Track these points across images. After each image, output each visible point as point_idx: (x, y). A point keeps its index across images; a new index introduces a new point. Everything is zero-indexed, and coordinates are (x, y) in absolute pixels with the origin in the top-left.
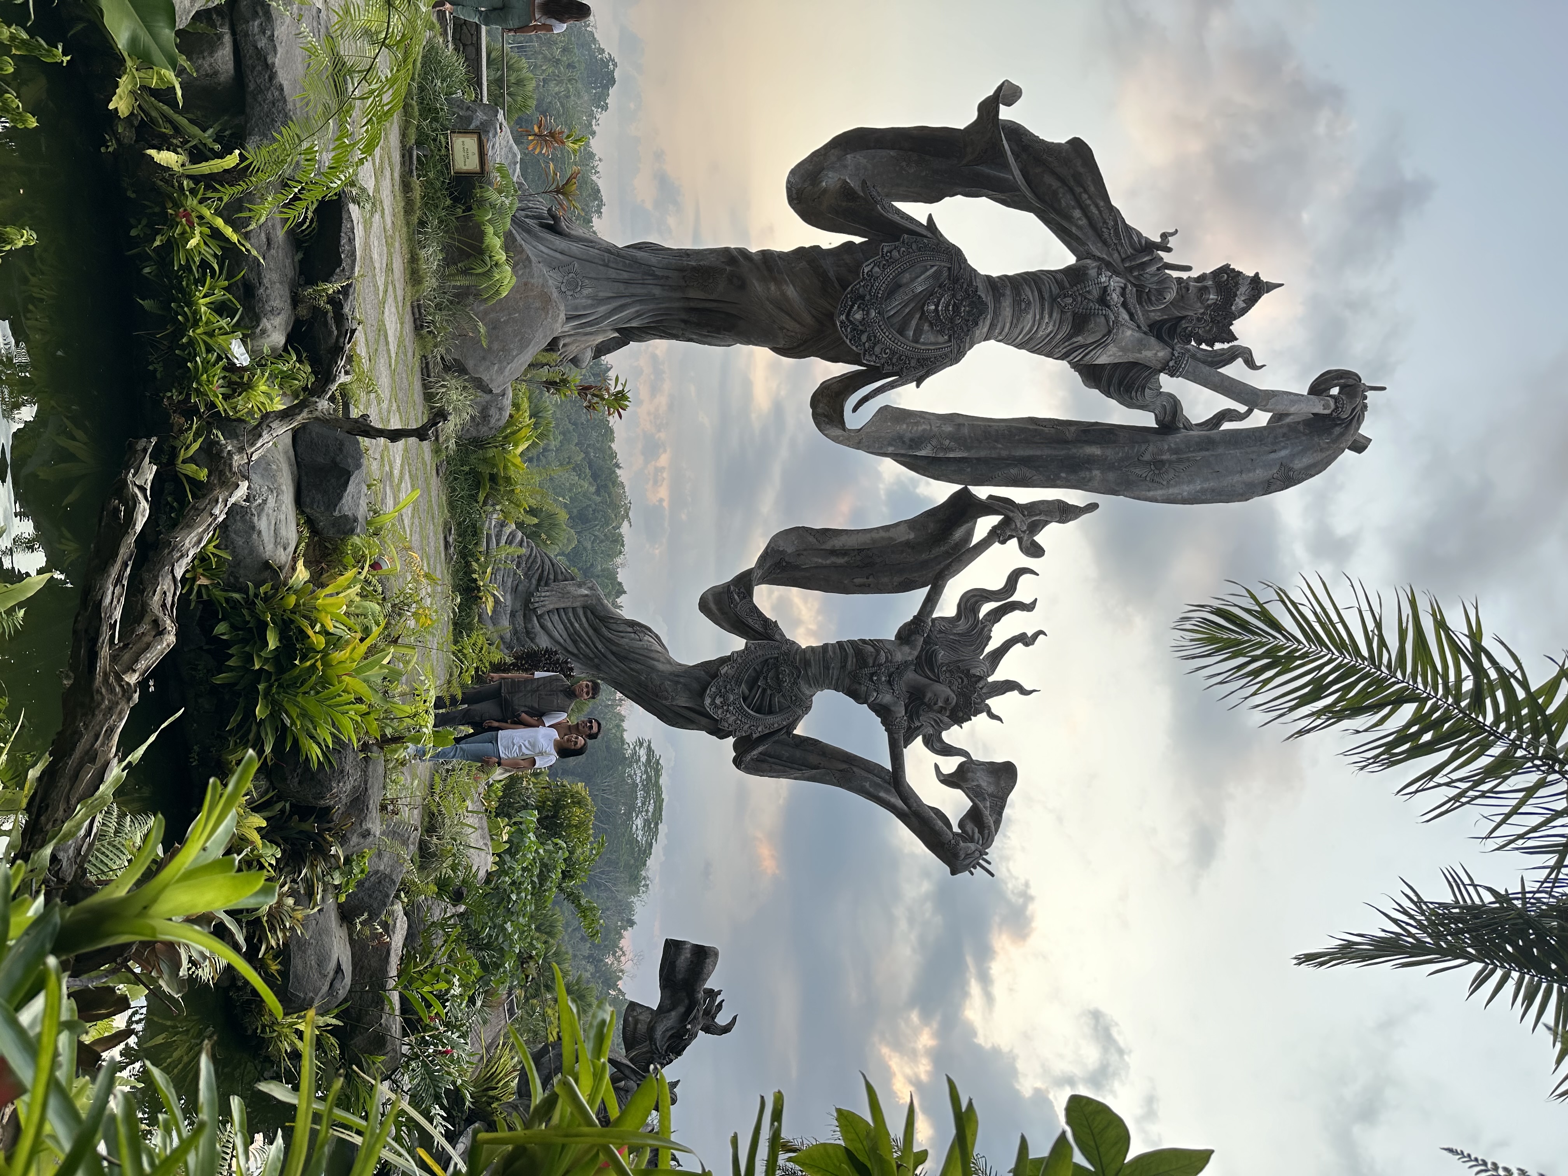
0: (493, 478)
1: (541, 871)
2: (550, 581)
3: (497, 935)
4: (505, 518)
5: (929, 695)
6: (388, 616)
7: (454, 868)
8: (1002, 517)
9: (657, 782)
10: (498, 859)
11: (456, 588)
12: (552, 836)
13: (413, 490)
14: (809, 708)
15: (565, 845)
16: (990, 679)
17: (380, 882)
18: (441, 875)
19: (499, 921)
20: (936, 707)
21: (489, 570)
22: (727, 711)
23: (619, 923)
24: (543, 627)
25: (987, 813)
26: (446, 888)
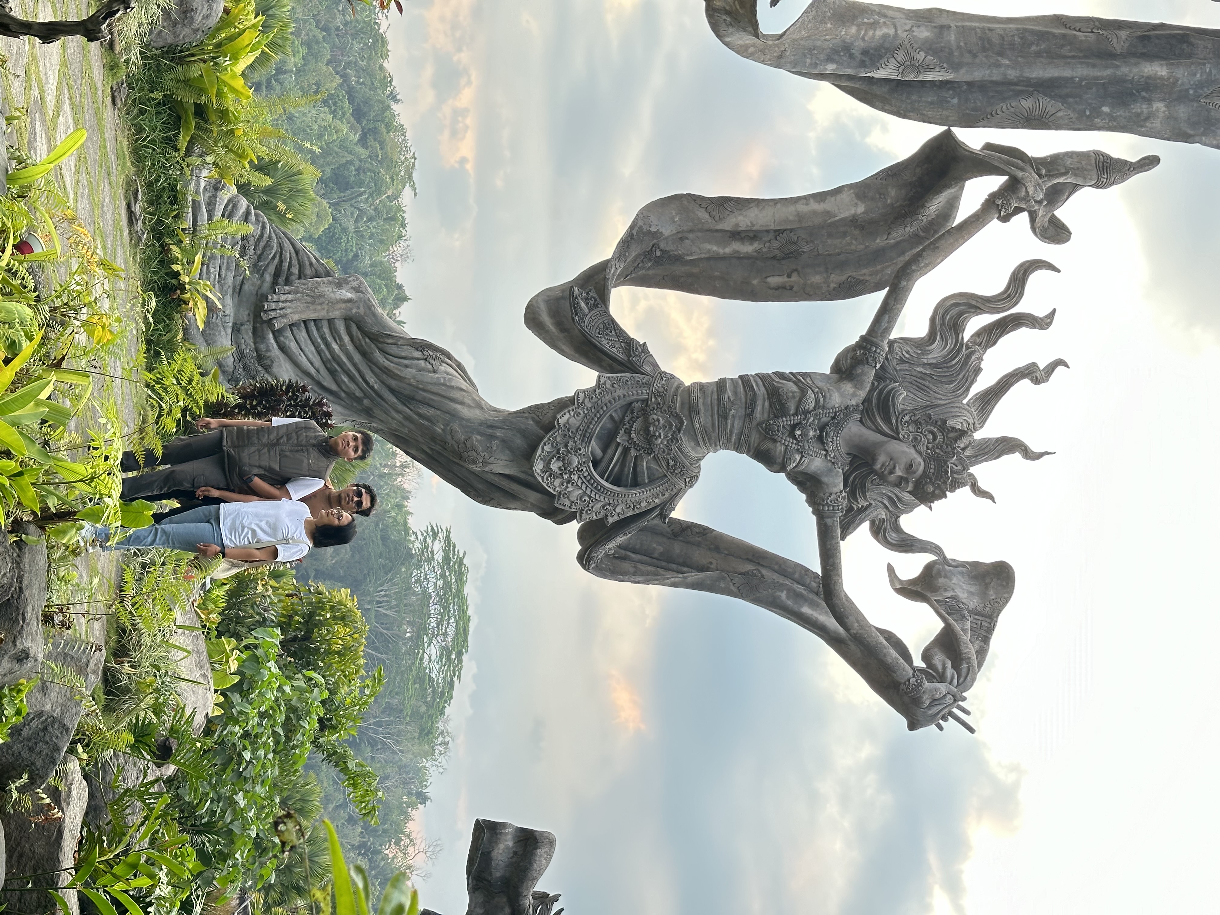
0: (201, 111)
1: (288, 718)
2: (293, 278)
3: (224, 812)
4: (221, 176)
5: (882, 459)
6: (45, 325)
7: (157, 710)
8: (1004, 178)
9: (460, 591)
10: (222, 699)
11: (148, 285)
12: (304, 667)
13: (76, 130)
14: (694, 478)
15: (323, 681)
16: (978, 436)
17: (45, 729)
18: (137, 719)
19: (226, 790)
20: (892, 478)
21: (198, 258)
22: (569, 482)
23: (405, 799)
24: (283, 348)
25: (966, 638)
26: (146, 739)
